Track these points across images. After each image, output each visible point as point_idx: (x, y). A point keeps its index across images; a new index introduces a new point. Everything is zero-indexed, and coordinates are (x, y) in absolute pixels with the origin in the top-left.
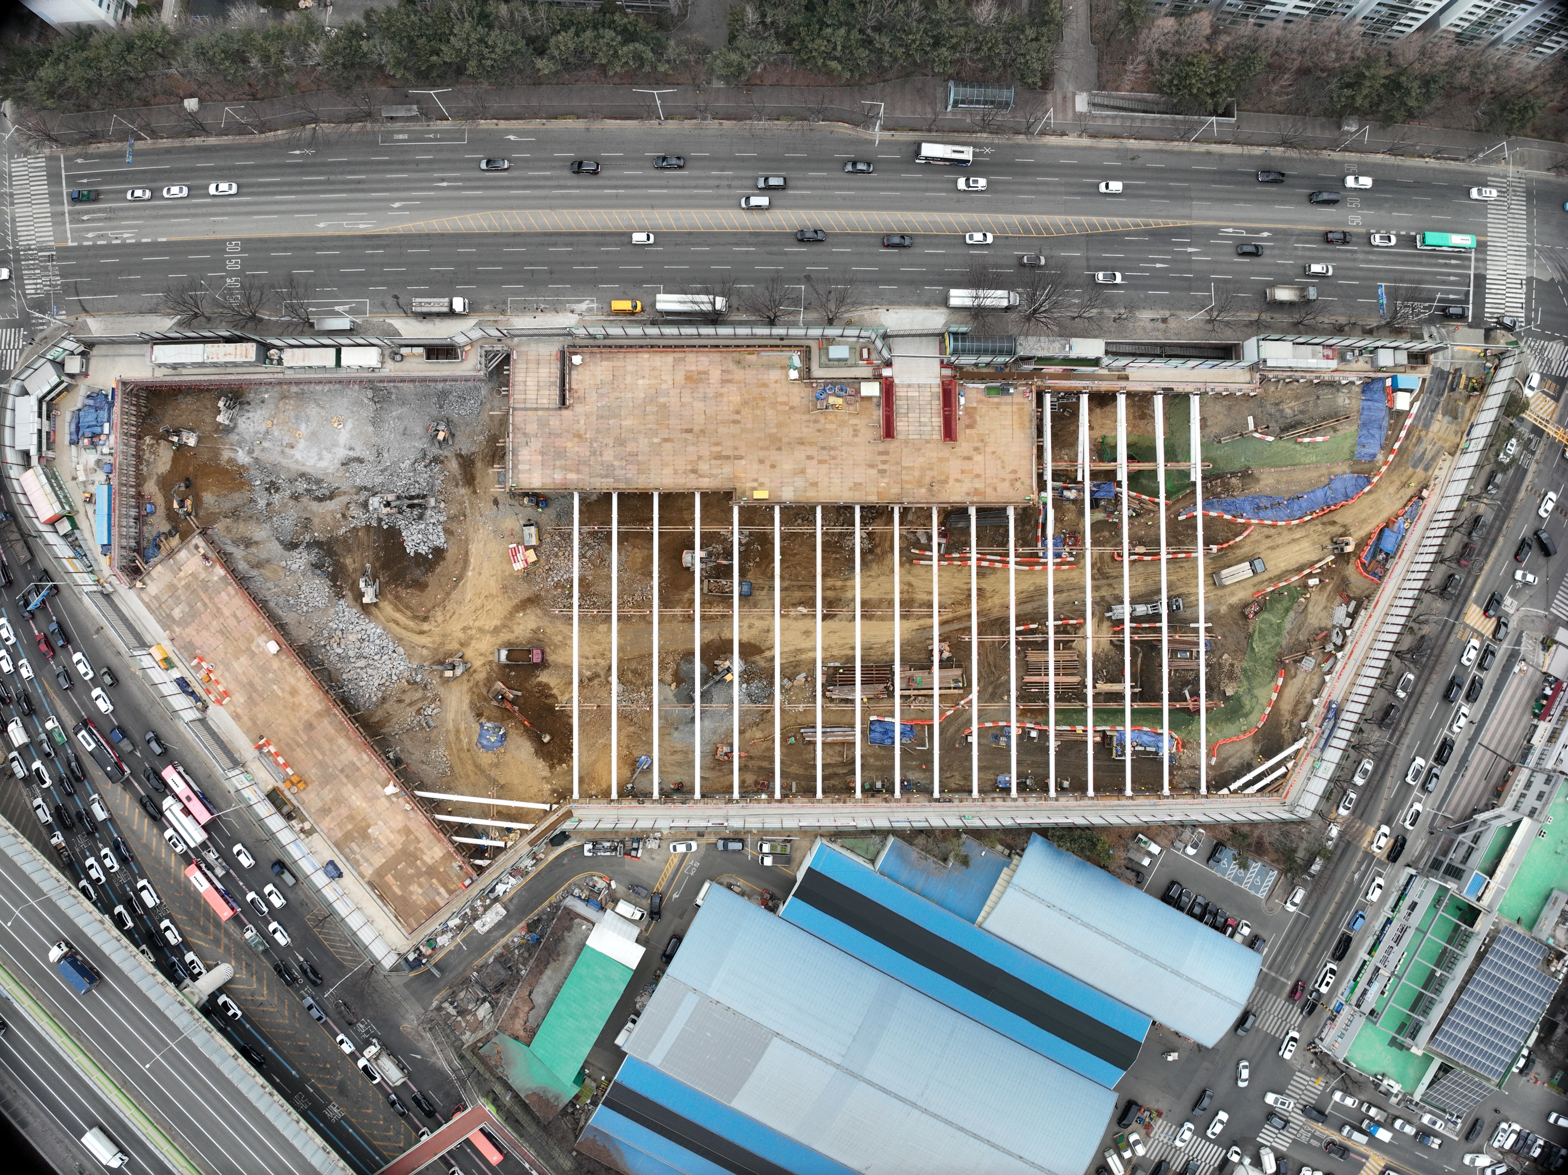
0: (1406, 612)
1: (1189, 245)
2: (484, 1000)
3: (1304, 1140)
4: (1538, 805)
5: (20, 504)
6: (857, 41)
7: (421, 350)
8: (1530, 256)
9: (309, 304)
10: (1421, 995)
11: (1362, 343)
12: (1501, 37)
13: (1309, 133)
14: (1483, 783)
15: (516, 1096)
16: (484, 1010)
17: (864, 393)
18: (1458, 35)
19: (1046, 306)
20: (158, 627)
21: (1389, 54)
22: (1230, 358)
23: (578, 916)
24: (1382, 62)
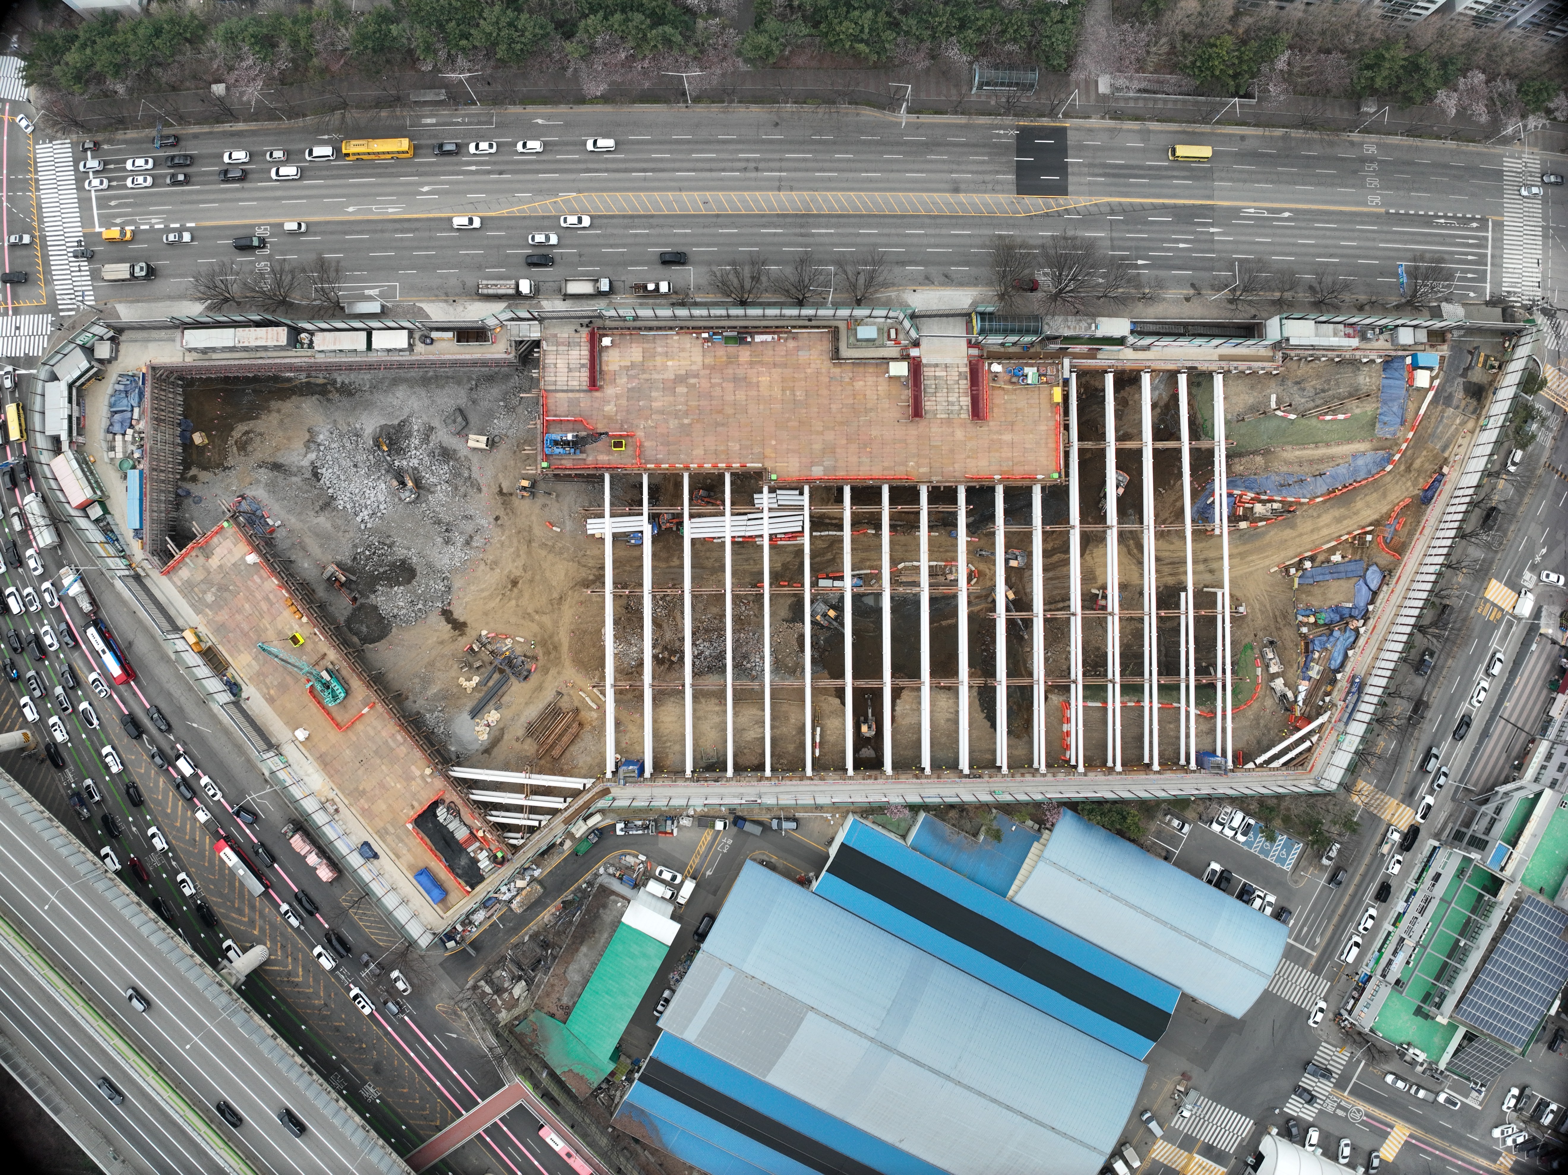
0: (1429, 586)
1: (1212, 225)
2: (520, 978)
3: (1330, 1110)
4: (1559, 776)
5: (51, 489)
6: (885, 23)
7: (450, 335)
8: (1545, 236)
9: (340, 289)
10: (1446, 964)
11: (1383, 322)
12: (1515, 20)
13: (1328, 114)
14: (1504, 756)
15: (552, 1075)
16: (519, 989)
17: (893, 372)
18: (1475, 18)
19: (1072, 286)
20: (190, 611)
21: (1408, 36)
22: (1252, 336)
23: (613, 893)
24: (1401, 45)
